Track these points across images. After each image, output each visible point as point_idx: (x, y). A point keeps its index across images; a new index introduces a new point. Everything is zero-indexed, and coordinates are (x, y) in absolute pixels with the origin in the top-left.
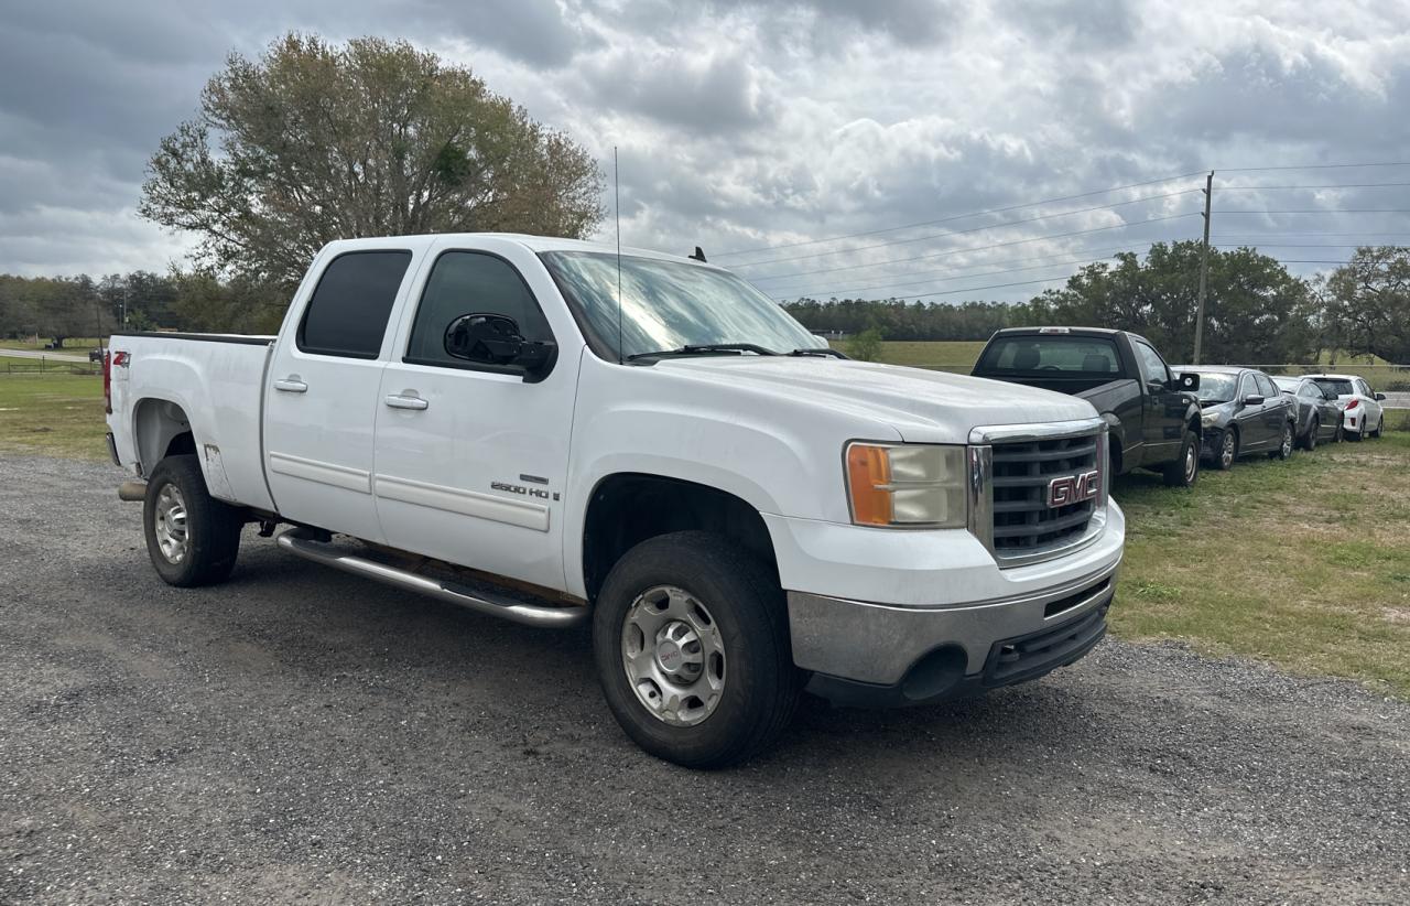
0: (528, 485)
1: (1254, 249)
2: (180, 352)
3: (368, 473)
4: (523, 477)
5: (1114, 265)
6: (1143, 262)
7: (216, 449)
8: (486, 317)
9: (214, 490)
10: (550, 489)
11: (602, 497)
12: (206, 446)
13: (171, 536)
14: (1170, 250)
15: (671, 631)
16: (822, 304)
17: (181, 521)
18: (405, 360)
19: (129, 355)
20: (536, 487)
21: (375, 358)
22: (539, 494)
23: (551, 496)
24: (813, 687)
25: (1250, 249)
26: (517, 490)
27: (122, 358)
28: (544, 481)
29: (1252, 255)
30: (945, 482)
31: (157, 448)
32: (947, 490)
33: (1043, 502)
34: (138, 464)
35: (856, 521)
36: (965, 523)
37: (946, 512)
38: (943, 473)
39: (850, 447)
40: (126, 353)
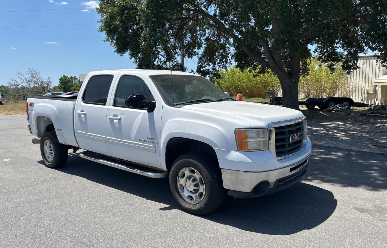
0: (150, 140)
2: (48, 103)
3: (105, 137)
4: (148, 138)
7: (61, 130)
8: (136, 95)
9: (61, 141)
10: (156, 141)
12: (58, 129)
17: (51, 150)
18: (114, 106)
19: (34, 104)
20: (152, 140)
21: (105, 105)
22: (153, 142)
23: (156, 143)
26: (147, 141)
27: (31, 104)
28: (154, 139)
30: (263, 138)
31: (43, 129)
32: (263, 140)
33: (289, 142)
34: (38, 134)
35: (239, 150)
36: (268, 149)
37: (263, 146)
38: (262, 136)
39: (236, 130)
40: (32, 103)
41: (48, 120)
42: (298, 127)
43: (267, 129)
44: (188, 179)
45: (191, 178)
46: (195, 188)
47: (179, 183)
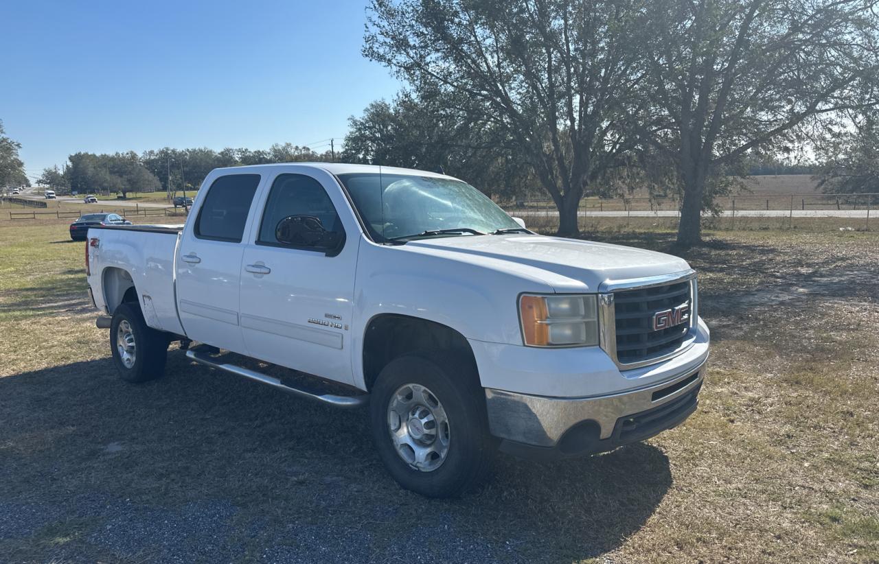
0: (331, 321)
3: (237, 313)
4: (327, 316)
7: (149, 298)
8: (301, 218)
9: (149, 323)
10: (343, 323)
11: (373, 328)
12: (144, 296)
15: (418, 413)
18: (258, 244)
19: (99, 240)
20: (334, 322)
21: (239, 242)
22: (336, 326)
23: (343, 328)
24: (503, 449)
26: (323, 323)
27: (95, 242)
28: (339, 318)
30: (584, 317)
31: (117, 297)
32: (585, 322)
33: (651, 327)
34: (106, 307)
35: (526, 344)
36: (597, 343)
37: (585, 336)
38: (582, 312)
39: (522, 297)
40: (96, 239)
41: (128, 276)
42: (675, 293)
43: (595, 296)
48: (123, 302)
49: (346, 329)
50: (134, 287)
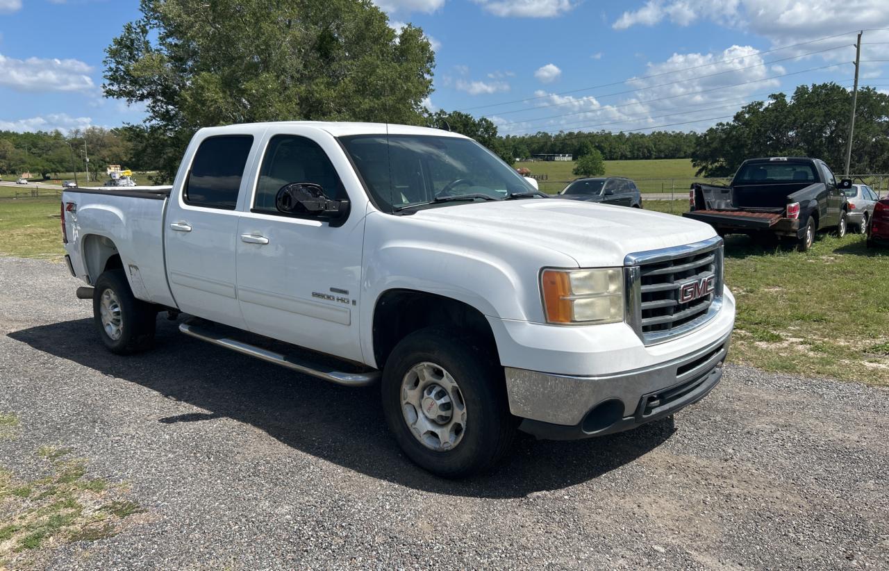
0: (336, 295)
1: (875, 89)
2: (108, 203)
3: (233, 285)
4: (332, 290)
5: (768, 102)
6: (789, 100)
7: (136, 267)
8: (302, 185)
9: (138, 293)
10: (350, 297)
11: (383, 303)
12: (130, 266)
13: (112, 322)
14: (810, 90)
16: (553, 135)
17: (118, 313)
18: (255, 211)
19: (76, 205)
20: (341, 296)
21: (233, 209)
22: (342, 300)
23: (350, 302)
24: (522, 427)
25: (871, 88)
26: (329, 297)
27: (72, 206)
28: (345, 292)
29: (872, 93)
30: (609, 292)
31: (99, 265)
32: (610, 297)
33: (678, 301)
34: (88, 277)
35: (548, 321)
36: (621, 319)
37: (609, 312)
38: (608, 286)
39: (543, 271)
40: (73, 204)
41: (110, 244)
42: (702, 262)
43: (621, 268)
44: (425, 392)
45: (433, 388)
46: (443, 413)
47: (405, 399)
48: (105, 270)
49: (354, 302)
50: (118, 254)
